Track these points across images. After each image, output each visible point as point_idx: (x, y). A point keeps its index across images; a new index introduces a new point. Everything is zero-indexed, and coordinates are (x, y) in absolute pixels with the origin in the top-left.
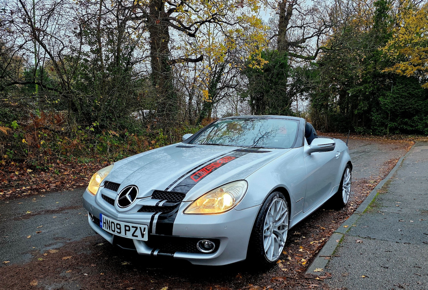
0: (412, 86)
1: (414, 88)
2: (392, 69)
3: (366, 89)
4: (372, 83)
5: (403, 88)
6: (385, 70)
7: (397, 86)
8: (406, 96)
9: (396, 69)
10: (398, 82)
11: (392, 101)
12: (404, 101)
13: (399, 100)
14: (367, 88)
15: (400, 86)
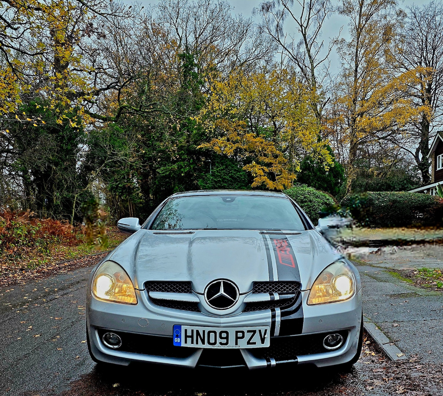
0: (233, 167)
1: (235, 170)
2: (209, 145)
3: (181, 169)
4: (187, 161)
5: (223, 169)
6: (202, 146)
7: (218, 167)
8: (228, 180)
9: (214, 146)
10: (218, 162)
11: (214, 186)
12: (227, 186)
13: (221, 185)
14: (182, 167)
15: (220, 167)
